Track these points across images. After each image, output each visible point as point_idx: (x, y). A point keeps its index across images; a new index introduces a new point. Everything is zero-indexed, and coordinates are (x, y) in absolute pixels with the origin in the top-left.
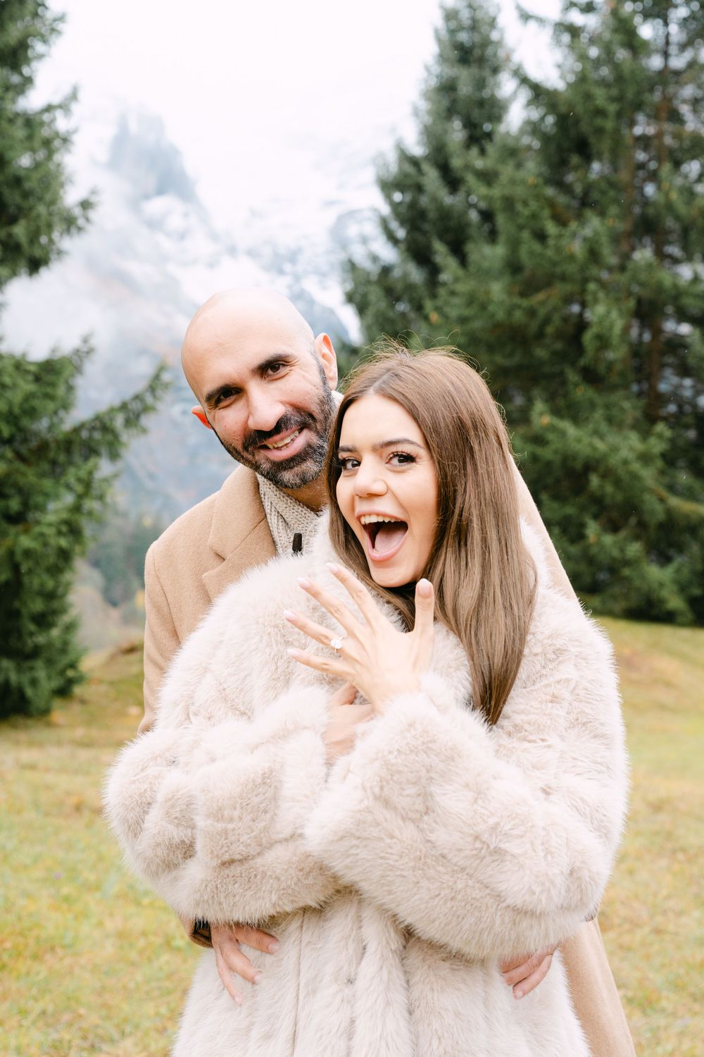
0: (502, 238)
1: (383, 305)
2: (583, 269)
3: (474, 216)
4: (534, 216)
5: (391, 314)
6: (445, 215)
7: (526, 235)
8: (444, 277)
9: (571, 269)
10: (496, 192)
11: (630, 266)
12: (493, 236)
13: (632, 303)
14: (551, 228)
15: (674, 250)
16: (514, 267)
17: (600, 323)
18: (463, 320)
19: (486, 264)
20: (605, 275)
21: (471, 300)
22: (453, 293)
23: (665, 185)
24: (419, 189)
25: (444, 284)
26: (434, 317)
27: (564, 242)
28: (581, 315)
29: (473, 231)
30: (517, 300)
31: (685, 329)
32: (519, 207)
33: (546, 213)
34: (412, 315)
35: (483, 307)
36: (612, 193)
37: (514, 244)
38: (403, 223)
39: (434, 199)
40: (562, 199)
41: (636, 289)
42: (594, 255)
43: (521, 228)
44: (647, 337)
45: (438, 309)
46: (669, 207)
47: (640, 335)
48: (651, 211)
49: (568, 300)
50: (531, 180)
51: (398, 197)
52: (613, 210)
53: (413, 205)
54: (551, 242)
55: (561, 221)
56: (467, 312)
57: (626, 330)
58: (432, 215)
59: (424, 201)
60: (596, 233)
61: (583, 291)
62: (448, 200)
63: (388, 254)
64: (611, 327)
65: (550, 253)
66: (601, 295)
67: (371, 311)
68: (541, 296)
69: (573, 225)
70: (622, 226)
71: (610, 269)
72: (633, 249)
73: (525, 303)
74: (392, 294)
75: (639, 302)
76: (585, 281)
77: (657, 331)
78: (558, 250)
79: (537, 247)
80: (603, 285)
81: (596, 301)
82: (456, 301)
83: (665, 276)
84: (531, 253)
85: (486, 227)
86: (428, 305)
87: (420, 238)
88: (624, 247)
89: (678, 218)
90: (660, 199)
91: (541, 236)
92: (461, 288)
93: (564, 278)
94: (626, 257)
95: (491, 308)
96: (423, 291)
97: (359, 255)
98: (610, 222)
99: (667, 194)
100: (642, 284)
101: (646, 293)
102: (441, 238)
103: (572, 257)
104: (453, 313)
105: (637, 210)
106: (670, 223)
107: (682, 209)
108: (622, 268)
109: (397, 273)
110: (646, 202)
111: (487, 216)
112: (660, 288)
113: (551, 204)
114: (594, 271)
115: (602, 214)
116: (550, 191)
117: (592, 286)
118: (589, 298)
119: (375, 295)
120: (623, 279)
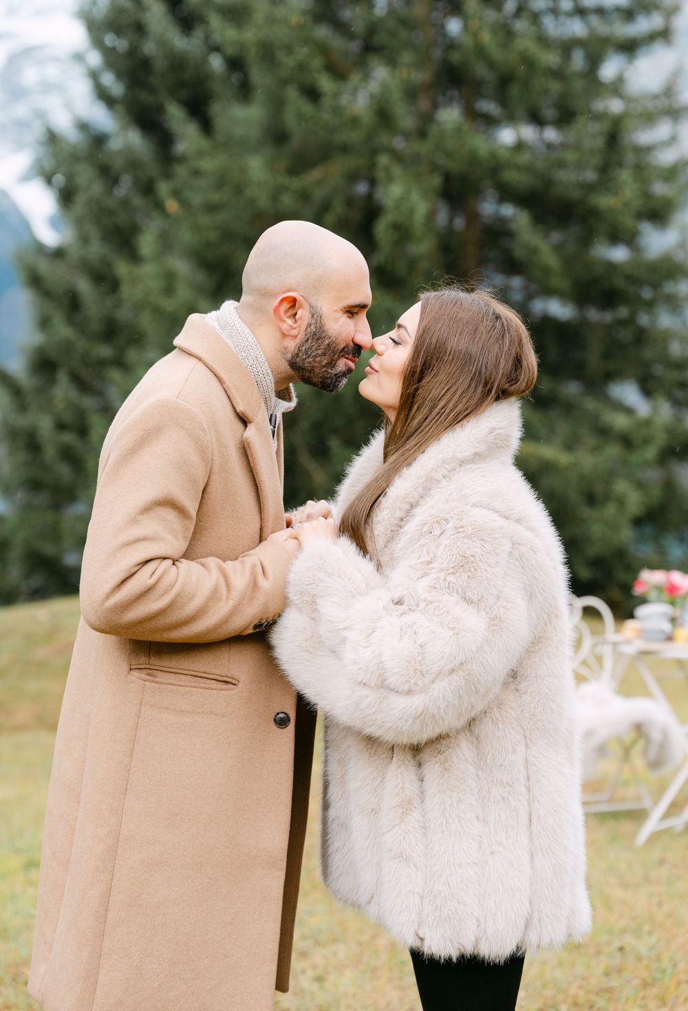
0: (259, 95)
1: (97, 188)
2: (370, 137)
3: (216, 63)
4: (302, 67)
5: (110, 203)
6: (178, 63)
7: (292, 93)
8: (181, 147)
9: (355, 136)
10: (250, 35)
11: (433, 130)
12: (245, 91)
13: (436, 181)
14: (326, 84)
15: (489, 106)
16: (277, 136)
17: (397, 207)
18: (211, 208)
19: (238, 131)
20: (399, 143)
21: (221, 181)
22: (197, 173)
23: (475, 24)
24: (140, 29)
25: (183, 159)
26: (172, 205)
27: (344, 100)
28: (369, 197)
29: (217, 87)
30: (283, 180)
31: (508, 210)
32: (281, 55)
33: (317, 62)
34: (138, 201)
35: (239, 190)
36: (404, 34)
37: (277, 105)
38: (119, 75)
39: (163, 43)
40: (337, 43)
41: (442, 161)
42: (384, 116)
43: (284, 83)
44: (459, 223)
45: (176, 194)
46: (480, 51)
47: (451, 221)
48: (455, 57)
49: (352, 177)
50: (295, 19)
51: (110, 39)
52: (407, 57)
53: (133, 52)
54: (327, 102)
55: (338, 74)
56: (216, 197)
57: (431, 215)
58: (160, 64)
59: (149, 48)
60: (385, 87)
61: (372, 166)
62: (179, 42)
63: (102, 118)
64: (412, 211)
65: (326, 116)
66: (397, 170)
67: (81, 200)
68: (315, 174)
69: (355, 78)
70: (420, 77)
71: (407, 135)
72: (435, 106)
73: (296, 183)
74: (108, 174)
75: (448, 178)
76: (374, 152)
77: (473, 217)
78: (337, 111)
79: (307, 108)
80: (397, 156)
81: (390, 179)
82: (201, 183)
83: (479, 144)
84: (301, 117)
85: (235, 78)
86: (163, 188)
87: (145, 97)
88: (424, 104)
89: (492, 65)
90: (468, 42)
91: (313, 94)
92: (209, 165)
93: (345, 149)
94: (427, 119)
95: (248, 192)
96: (152, 168)
97: (63, 122)
98: (404, 73)
99: (475, 35)
100: (449, 155)
101: (455, 167)
102: (173, 94)
103: (355, 121)
104: (197, 199)
105: (437, 54)
106: (480, 70)
107: (497, 54)
108: (422, 134)
109: (115, 144)
110: (451, 45)
111: (236, 64)
112: (473, 159)
113: (323, 49)
114: (384, 139)
115: (392, 62)
116: (322, 32)
117: (383, 160)
118: (380, 175)
119: (85, 175)
120: (424, 148)
